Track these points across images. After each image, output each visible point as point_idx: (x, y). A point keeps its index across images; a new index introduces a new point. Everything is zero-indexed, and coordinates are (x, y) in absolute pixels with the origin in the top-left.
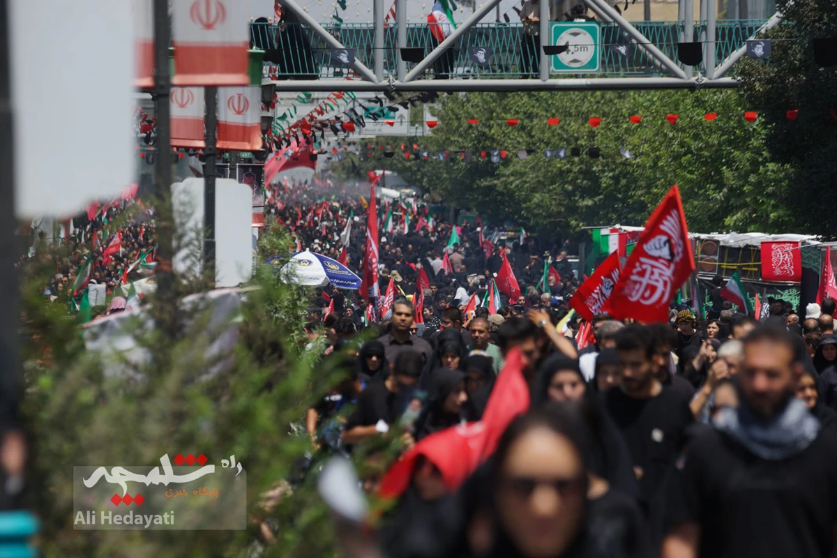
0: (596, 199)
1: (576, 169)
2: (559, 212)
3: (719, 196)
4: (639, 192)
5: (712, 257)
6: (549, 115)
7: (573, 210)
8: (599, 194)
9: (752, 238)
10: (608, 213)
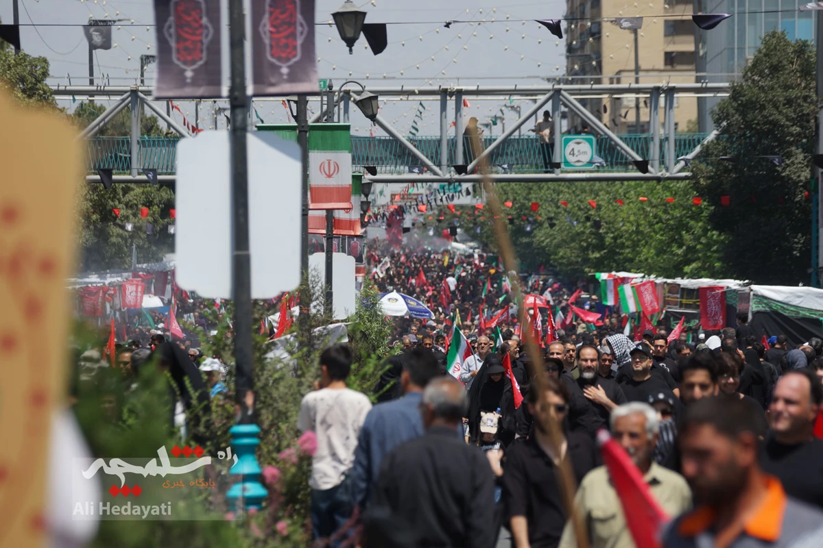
0: (602, 253)
1: (588, 231)
2: (577, 262)
3: (680, 252)
4: (627, 251)
5: (675, 295)
6: (570, 191)
7: (586, 261)
8: (604, 249)
9: (702, 283)
10: (610, 262)
